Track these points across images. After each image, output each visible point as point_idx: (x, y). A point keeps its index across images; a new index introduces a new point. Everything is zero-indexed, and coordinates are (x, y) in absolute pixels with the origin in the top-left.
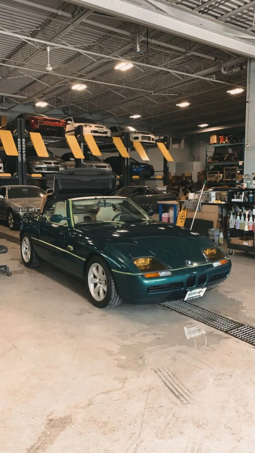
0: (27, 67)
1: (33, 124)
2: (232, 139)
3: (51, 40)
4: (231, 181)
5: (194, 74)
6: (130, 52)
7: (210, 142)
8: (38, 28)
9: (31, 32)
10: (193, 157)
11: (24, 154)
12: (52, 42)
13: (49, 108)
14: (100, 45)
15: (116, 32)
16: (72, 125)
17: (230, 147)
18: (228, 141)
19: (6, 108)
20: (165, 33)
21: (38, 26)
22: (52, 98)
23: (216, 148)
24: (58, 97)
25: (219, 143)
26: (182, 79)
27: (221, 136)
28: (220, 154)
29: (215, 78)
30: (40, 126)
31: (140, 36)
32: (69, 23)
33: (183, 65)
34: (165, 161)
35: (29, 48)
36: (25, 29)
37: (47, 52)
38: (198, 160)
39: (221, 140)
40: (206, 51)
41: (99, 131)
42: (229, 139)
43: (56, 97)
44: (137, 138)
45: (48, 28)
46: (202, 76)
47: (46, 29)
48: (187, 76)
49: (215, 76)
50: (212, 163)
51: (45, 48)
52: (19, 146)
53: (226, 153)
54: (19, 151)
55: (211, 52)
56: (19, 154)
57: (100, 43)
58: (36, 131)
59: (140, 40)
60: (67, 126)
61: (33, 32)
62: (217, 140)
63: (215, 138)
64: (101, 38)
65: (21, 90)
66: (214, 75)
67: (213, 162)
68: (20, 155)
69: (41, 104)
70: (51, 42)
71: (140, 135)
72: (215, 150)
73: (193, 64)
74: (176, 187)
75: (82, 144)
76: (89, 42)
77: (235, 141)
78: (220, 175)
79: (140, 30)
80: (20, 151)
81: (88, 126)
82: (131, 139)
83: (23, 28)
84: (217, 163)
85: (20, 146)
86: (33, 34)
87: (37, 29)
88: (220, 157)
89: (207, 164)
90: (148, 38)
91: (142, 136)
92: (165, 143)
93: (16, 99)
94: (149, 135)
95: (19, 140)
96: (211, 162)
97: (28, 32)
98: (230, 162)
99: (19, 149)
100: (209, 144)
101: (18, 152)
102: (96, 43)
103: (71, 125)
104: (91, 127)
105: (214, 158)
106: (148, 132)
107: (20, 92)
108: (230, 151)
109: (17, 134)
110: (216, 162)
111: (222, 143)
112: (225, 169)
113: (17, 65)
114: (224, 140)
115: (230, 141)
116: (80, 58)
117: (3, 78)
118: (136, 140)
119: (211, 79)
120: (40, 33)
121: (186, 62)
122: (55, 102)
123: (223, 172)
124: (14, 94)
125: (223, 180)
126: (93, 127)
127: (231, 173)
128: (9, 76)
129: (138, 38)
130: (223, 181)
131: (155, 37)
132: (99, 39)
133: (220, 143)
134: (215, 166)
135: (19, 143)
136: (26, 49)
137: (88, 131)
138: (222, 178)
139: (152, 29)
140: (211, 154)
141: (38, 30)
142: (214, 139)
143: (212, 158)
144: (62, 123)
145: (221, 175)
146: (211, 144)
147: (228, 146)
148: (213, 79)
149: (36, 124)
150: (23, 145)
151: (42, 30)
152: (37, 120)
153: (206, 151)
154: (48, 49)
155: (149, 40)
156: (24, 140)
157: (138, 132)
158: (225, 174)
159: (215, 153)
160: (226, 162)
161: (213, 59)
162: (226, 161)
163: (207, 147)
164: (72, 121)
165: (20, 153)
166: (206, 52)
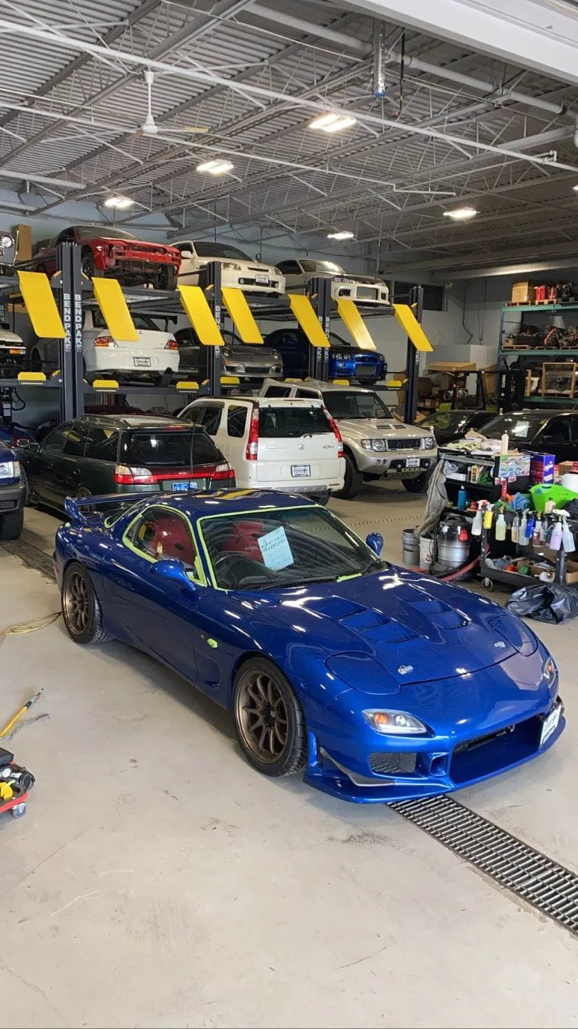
0: (93, 118)
1: (100, 256)
2: (564, 295)
3: (157, 55)
4: (559, 395)
5: (499, 146)
6: (348, 86)
7: (511, 299)
8: (122, 19)
9: (105, 31)
10: (469, 333)
11: (79, 332)
12: (158, 61)
13: (137, 212)
14: (273, 66)
15: (319, 38)
16: (192, 262)
17: (559, 312)
18: (555, 300)
19: (32, 209)
20: (443, 42)
21: (124, 14)
22: (143, 188)
23: (523, 313)
24: (157, 186)
25: (533, 304)
26: (471, 157)
27: (539, 286)
28: (534, 329)
29: (555, 158)
30: (117, 261)
31: (386, 51)
32: (208, 14)
33: (474, 120)
34: (412, 348)
35: (97, 67)
36: (90, 22)
37: (147, 85)
38: (481, 341)
39: (538, 296)
40: (538, 88)
41: (257, 281)
42: (559, 295)
43: (154, 184)
44: (346, 292)
45: (150, 22)
46: (524, 152)
47: (144, 24)
48: (482, 150)
49: (555, 153)
50: (514, 351)
51: (141, 73)
52: (67, 311)
53: (548, 326)
54: (66, 324)
55: (550, 91)
56: (65, 331)
57: (277, 62)
58: (109, 274)
59: (386, 62)
60: (183, 261)
61: (110, 29)
62: (529, 295)
63: (524, 289)
64: (279, 50)
65: (70, 166)
66: (553, 150)
67: (517, 348)
68: (68, 333)
69: (119, 203)
70: (156, 59)
71: (353, 286)
72: (522, 318)
73: (499, 119)
74: (428, 404)
75: (218, 308)
76: (248, 57)
77: (572, 300)
78: (532, 379)
79: (386, 35)
80: (69, 326)
81: (232, 266)
82: (333, 296)
83: (85, 18)
84: (528, 351)
85: (69, 312)
86: (110, 37)
87: (121, 23)
88: (535, 335)
89: (503, 351)
90: (403, 54)
91: (358, 288)
92: (415, 305)
93: (56, 188)
94: (376, 286)
95: (67, 296)
96: (512, 348)
97: (98, 29)
98: (559, 349)
99: (65, 320)
100: (509, 305)
101: (64, 327)
102: (266, 63)
103: (189, 260)
104: (240, 269)
105: (519, 340)
106: (373, 278)
107: (67, 169)
108: (558, 322)
109: (61, 282)
110: (525, 348)
111: (541, 304)
112: (546, 365)
113: (65, 112)
114: (546, 297)
115: (560, 300)
116: (225, 97)
117: (29, 140)
118: (344, 298)
119: (546, 161)
120: (129, 34)
121: (482, 114)
122: (152, 197)
123: (541, 371)
124: (48, 176)
125: (540, 391)
126: (245, 270)
127: (561, 375)
128: (44, 137)
129: (380, 58)
130: (540, 395)
131: (418, 53)
132: (273, 52)
133: (537, 302)
134: (520, 356)
135: (67, 304)
136: (91, 71)
137: (232, 277)
138: (537, 388)
139: (413, 32)
140: (512, 327)
141: (125, 26)
142: (521, 293)
143: (514, 337)
144: (170, 255)
145: (536, 379)
146: (515, 304)
147: (554, 310)
148: (550, 161)
149: (108, 256)
150: (76, 310)
151: (134, 26)
152: (111, 246)
153: (502, 321)
154: (150, 77)
155: (407, 60)
156: (78, 297)
157: (347, 278)
158: (543, 377)
159: (523, 327)
160: (547, 349)
161: (557, 110)
162: (549, 347)
163: (504, 310)
164: (192, 252)
165: (68, 329)
166: (538, 92)
